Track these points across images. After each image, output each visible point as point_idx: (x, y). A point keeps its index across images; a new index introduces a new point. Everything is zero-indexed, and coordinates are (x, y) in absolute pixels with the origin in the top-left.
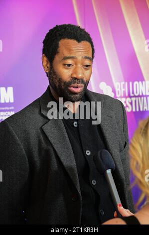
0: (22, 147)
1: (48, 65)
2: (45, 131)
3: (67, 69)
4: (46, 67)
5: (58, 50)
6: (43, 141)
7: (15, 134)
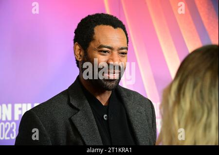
0: (49, 138)
1: (81, 53)
2: (75, 122)
3: (103, 55)
4: (79, 56)
5: (94, 36)
6: (72, 133)
7: (41, 123)
